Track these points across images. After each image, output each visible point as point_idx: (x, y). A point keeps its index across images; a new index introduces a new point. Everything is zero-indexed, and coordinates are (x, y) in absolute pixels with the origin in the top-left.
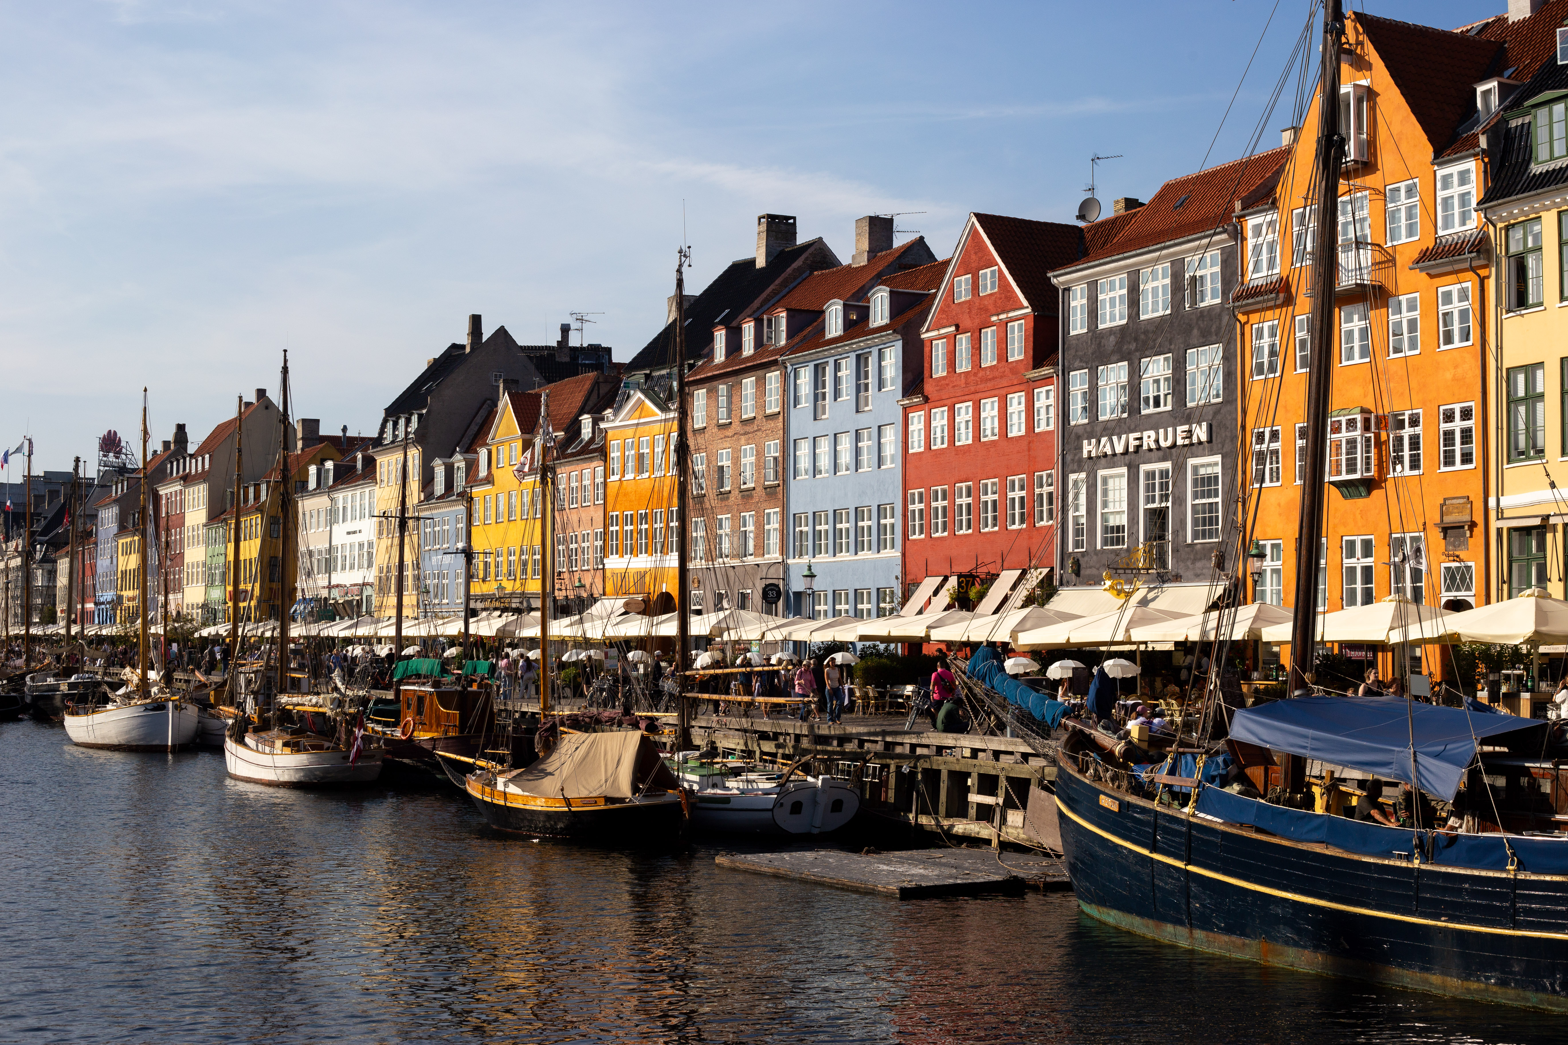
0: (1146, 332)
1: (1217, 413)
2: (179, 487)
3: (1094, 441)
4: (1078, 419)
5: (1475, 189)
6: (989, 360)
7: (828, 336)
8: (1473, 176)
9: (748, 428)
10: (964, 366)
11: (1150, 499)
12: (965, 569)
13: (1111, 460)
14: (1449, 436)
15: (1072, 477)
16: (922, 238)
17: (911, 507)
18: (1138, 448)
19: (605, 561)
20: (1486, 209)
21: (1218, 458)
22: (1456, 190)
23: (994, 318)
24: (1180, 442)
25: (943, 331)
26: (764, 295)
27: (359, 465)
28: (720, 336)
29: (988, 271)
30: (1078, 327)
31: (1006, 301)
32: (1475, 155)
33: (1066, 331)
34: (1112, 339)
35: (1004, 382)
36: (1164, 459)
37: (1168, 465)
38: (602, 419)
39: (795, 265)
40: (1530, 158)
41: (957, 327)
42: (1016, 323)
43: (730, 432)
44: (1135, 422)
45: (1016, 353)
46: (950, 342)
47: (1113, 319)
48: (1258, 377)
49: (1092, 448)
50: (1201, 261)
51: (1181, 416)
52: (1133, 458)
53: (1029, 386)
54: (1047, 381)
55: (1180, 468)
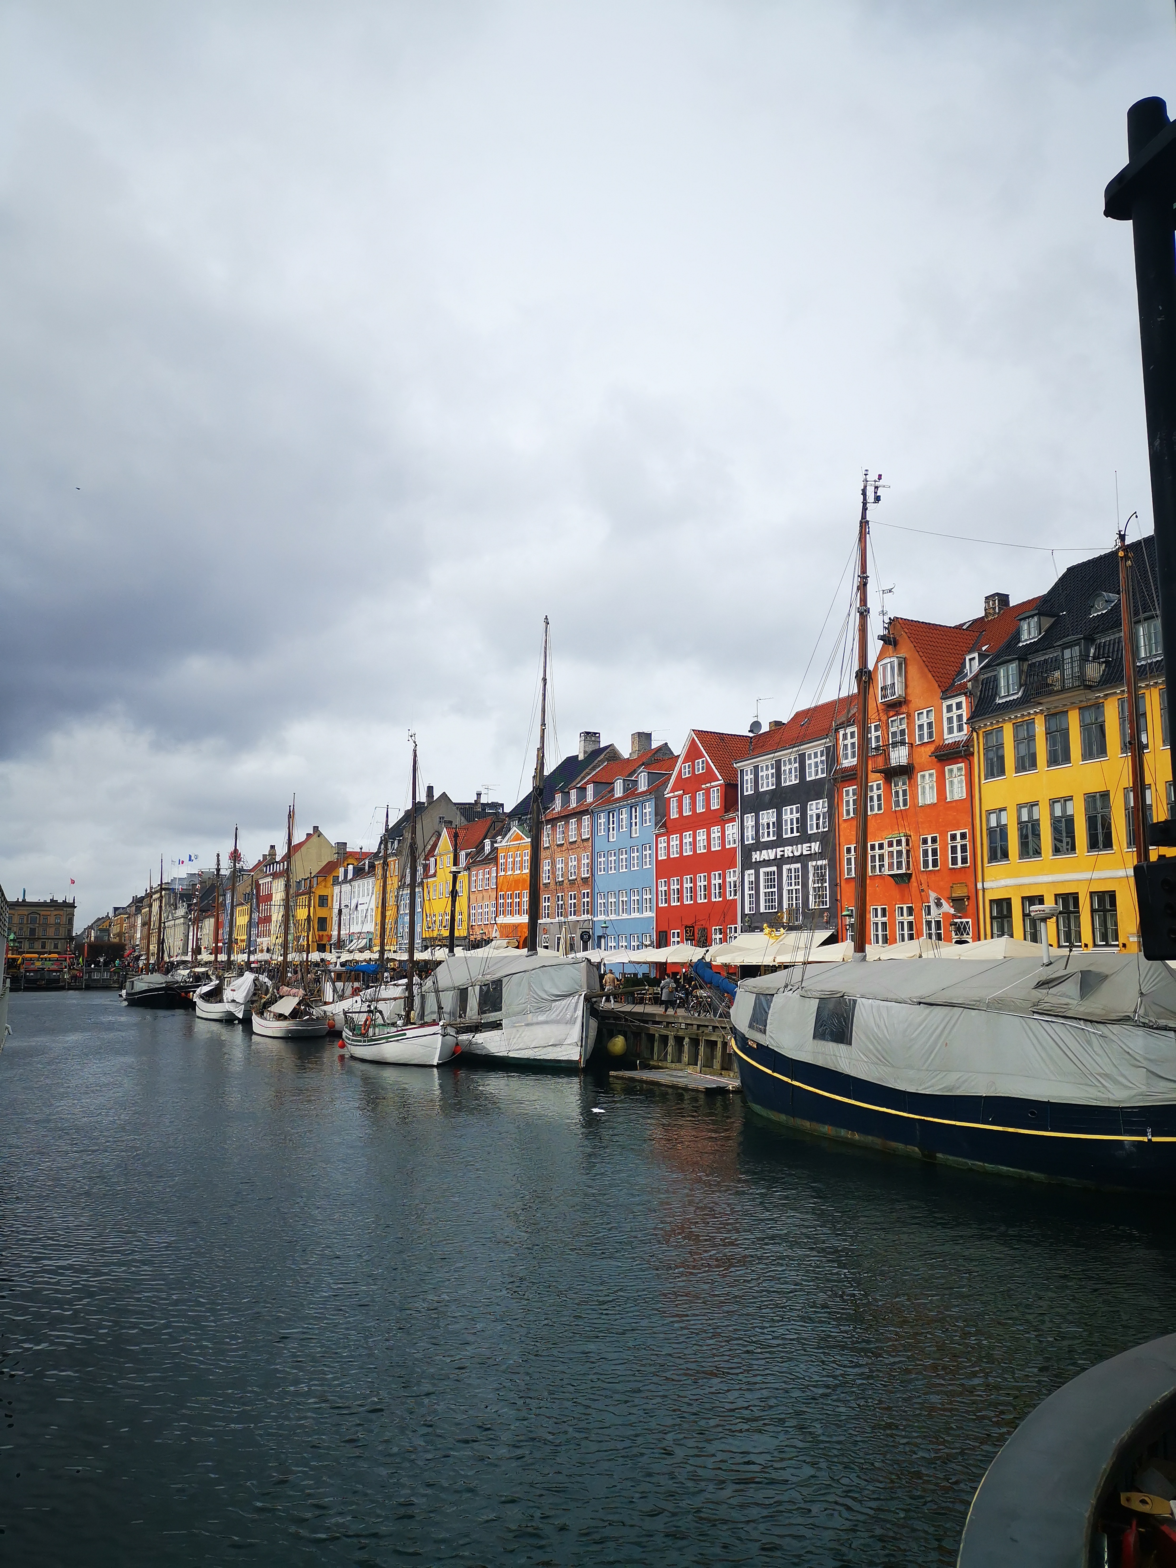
0: (785, 793)
1: (824, 837)
2: (271, 880)
3: (758, 852)
4: (749, 840)
5: (965, 713)
6: (700, 808)
7: (616, 796)
8: (964, 705)
9: (573, 846)
10: (687, 813)
11: (789, 884)
12: (689, 924)
13: (767, 863)
14: (954, 849)
15: (747, 872)
16: (666, 744)
17: (660, 889)
18: (783, 855)
19: (497, 919)
20: (972, 723)
21: (825, 862)
22: (955, 713)
23: (703, 786)
24: (805, 853)
25: (676, 793)
26: (582, 775)
27: (367, 868)
28: (558, 797)
29: (700, 760)
30: (749, 791)
31: (709, 776)
32: (965, 694)
33: (742, 792)
34: (767, 796)
35: (709, 821)
36: (796, 862)
37: (799, 865)
38: (496, 842)
39: (599, 759)
40: (996, 694)
41: (683, 791)
42: (715, 789)
43: (564, 848)
44: (780, 842)
45: (715, 805)
46: (680, 799)
47: (767, 785)
48: (845, 817)
49: (756, 856)
50: (816, 754)
51: (805, 838)
52: (779, 862)
53: (722, 823)
54: (733, 820)
55: (805, 868)
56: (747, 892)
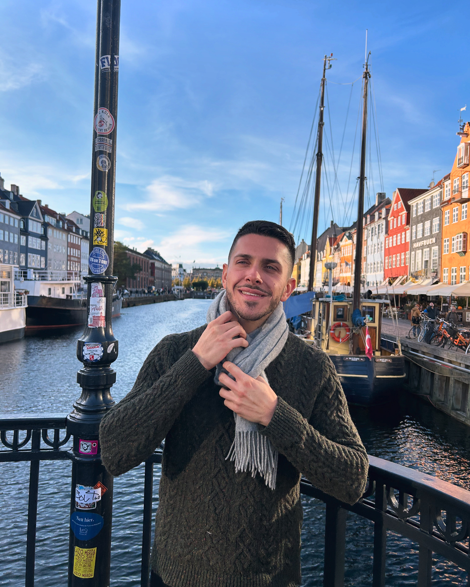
0: (426, 215)
1: (438, 235)
3: (415, 243)
4: (414, 239)
6: (399, 225)
7: (375, 220)
10: (395, 226)
11: (425, 258)
13: (418, 248)
15: (412, 253)
17: (386, 261)
18: (423, 244)
19: (340, 275)
21: (437, 247)
23: (400, 214)
24: (431, 243)
25: (392, 218)
29: (399, 202)
30: (414, 216)
31: (402, 210)
33: (412, 216)
34: (420, 218)
35: (401, 230)
36: (428, 247)
37: (428, 249)
41: (394, 217)
42: (404, 215)
44: (424, 238)
45: (404, 223)
46: (393, 220)
47: (420, 213)
48: (445, 225)
49: (415, 245)
50: (436, 195)
51: (431, 236)
52: (422, 248)
53: (405, 230)
54: (408, 229)
55: (430, 250)
56: (412, 262)
